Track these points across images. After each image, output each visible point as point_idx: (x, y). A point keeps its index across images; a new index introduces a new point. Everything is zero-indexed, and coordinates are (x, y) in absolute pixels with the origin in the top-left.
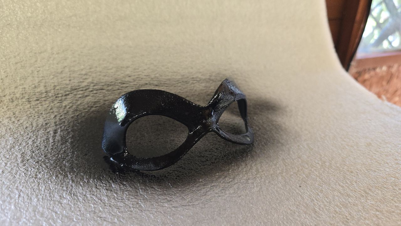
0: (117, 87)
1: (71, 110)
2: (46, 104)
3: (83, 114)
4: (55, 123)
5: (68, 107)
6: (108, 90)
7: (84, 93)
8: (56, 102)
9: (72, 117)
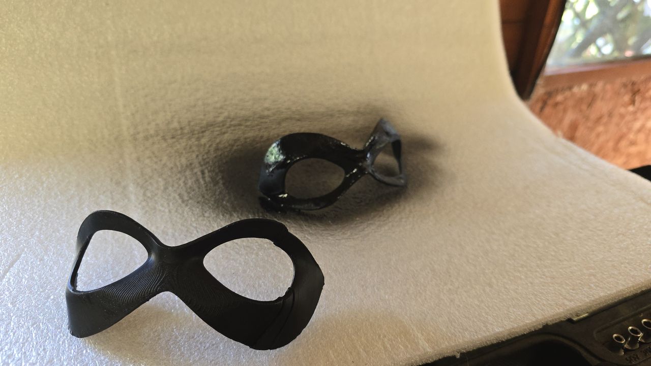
0: (256, 122)
1: (212, 149)
2: (183, 142)
3: (226, 153)
4: (200, 163)
5: (208, 146)
6: (246, 126)
7: (221, 130)
8: (193, 140)
9: (216, 157)
